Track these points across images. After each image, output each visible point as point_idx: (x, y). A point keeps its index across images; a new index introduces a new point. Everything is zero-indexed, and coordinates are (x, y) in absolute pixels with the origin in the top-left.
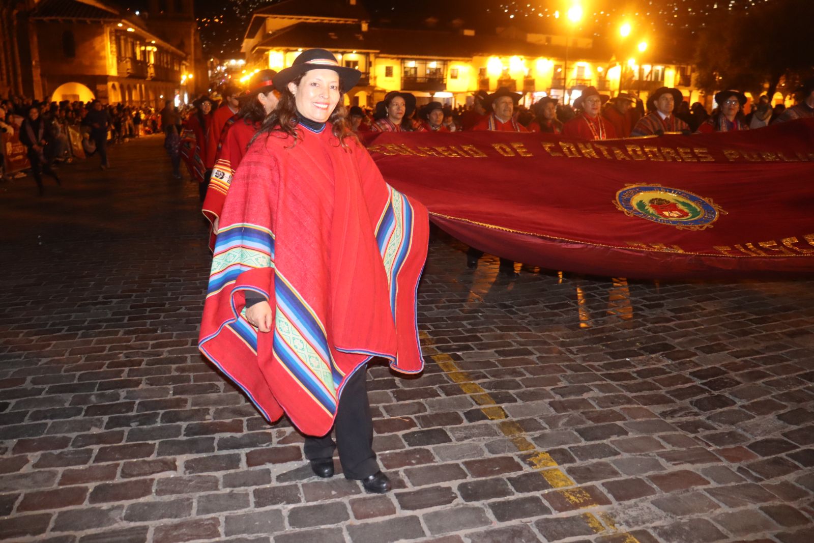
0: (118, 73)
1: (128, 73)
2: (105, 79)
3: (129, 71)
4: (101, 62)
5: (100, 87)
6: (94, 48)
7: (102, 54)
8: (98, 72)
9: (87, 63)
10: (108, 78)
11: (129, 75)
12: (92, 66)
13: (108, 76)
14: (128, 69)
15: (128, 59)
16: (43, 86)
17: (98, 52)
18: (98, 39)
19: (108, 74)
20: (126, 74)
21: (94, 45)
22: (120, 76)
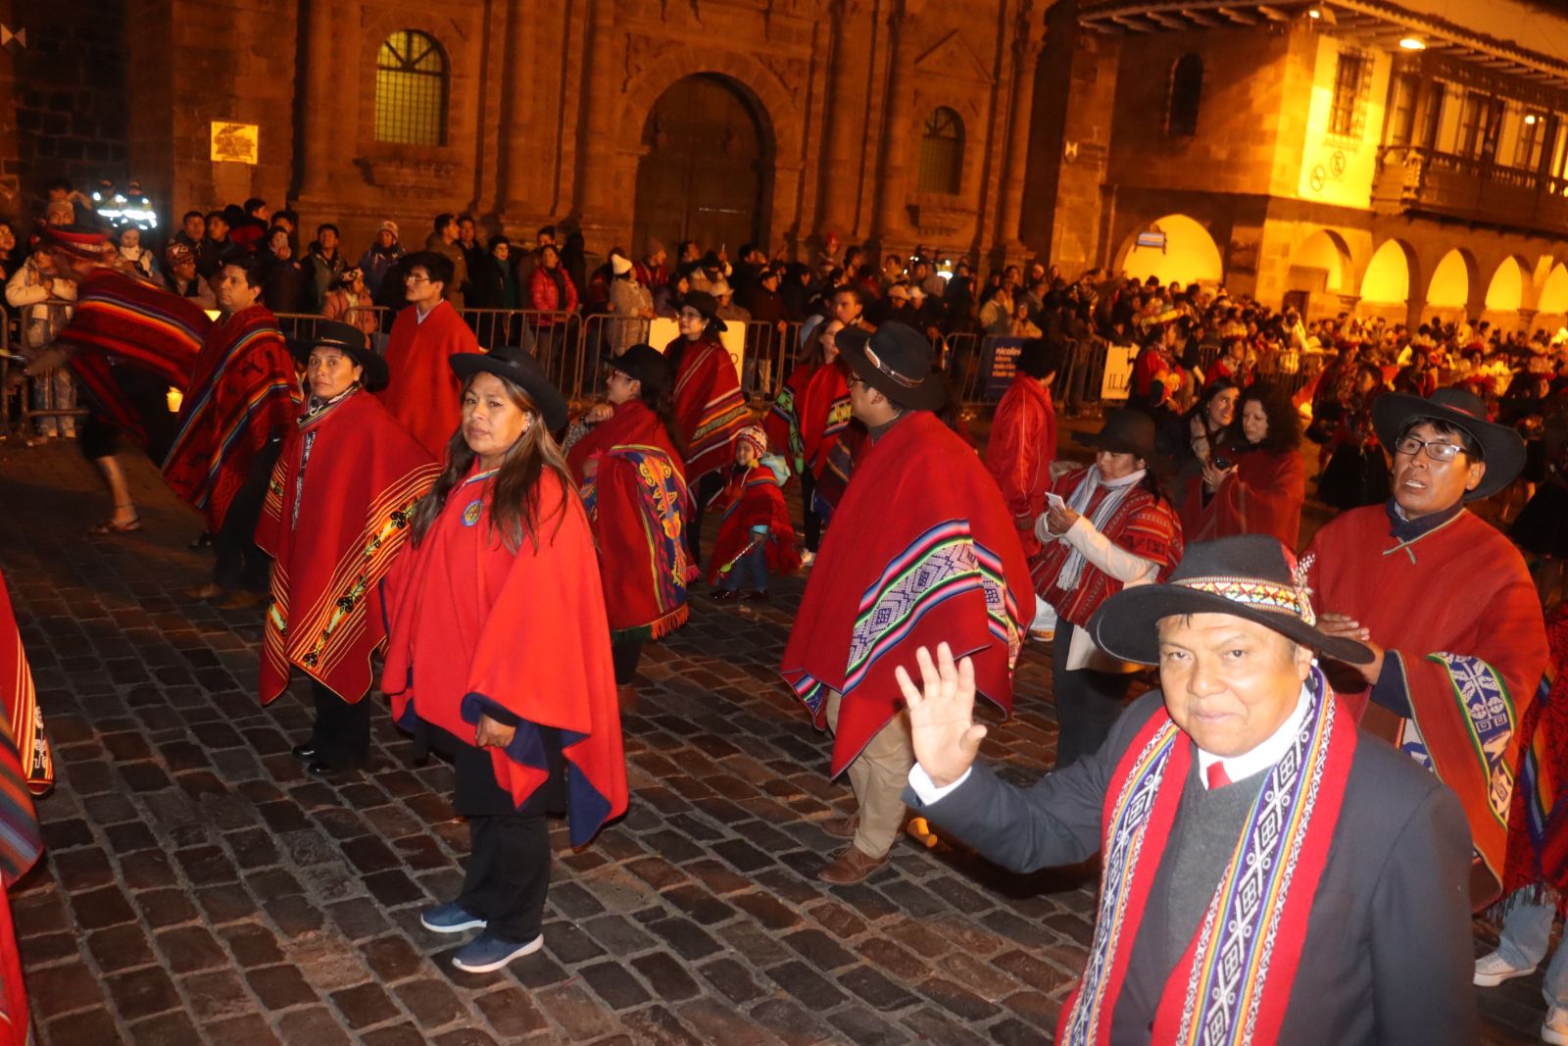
0: (1373, 199)
2: (1257, 208)
3: (1406, 195)
4: (1261, 152)
5: (1240, 235)
6: (1245, 104)
7: (1267, 124)
8: (1246, 185)
9: (1221, 154)
10: (1271, 206)
11: (1402, 209)
12: (1233, 165)
13: (1267, 198)
15: (1413, 154)
17: (1259, 119)
18: (1268, 72)
19: (1274, 191)
20: (1398, 204)
21: (1252, 94)
22: (1379, 211)
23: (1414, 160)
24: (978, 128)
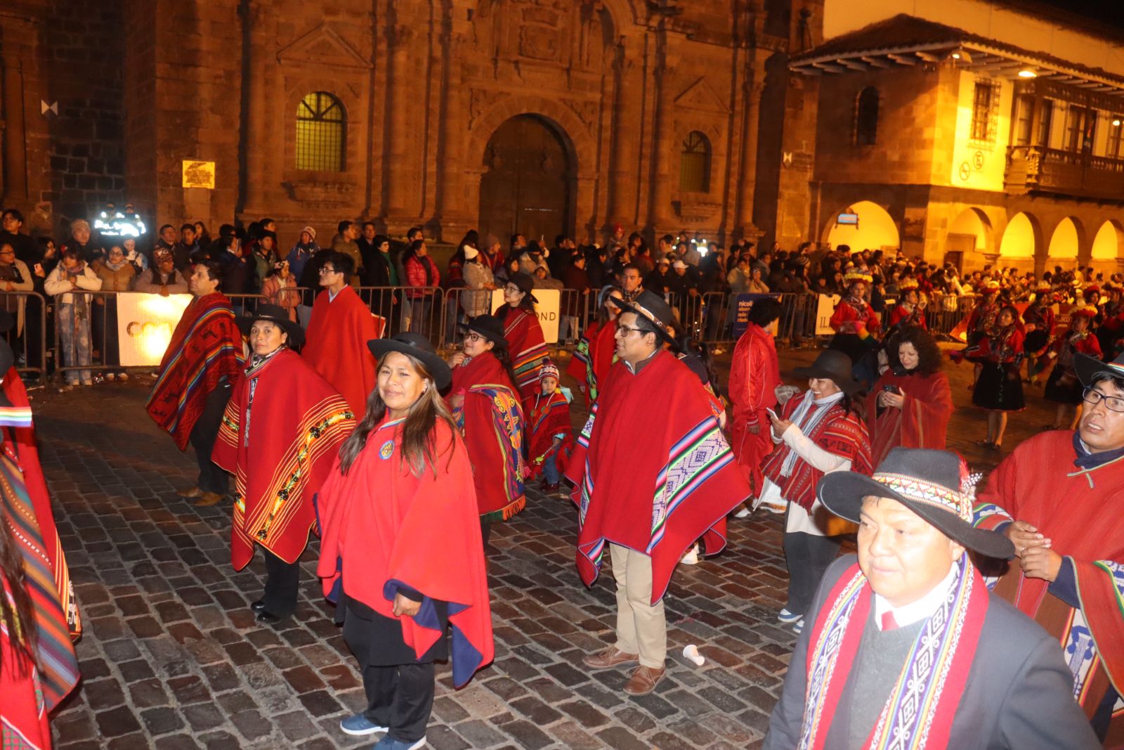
0: (1005, 184)
1: (1028, 185)
2: (923, 194)
3: (1029, 180)
4: (923, 155)
5: (911, 214)
6: (910, 121)
7: (927, 135)
8: (913, 178)
9: (895, 157)
10: (932, 192)
11: (1027, 190)
12: (903, 164)
14: (1029, 176)
15: (1032, 151)
16: (813, 207)
17: (920, 131)
18: (925, 98)
20: (1023, 187)
21: (915, 114)
22: (1010, 193)
23: (1034, 156)
24: (721, 145)
